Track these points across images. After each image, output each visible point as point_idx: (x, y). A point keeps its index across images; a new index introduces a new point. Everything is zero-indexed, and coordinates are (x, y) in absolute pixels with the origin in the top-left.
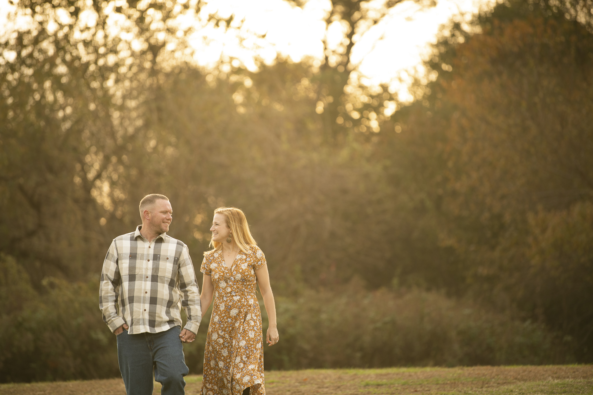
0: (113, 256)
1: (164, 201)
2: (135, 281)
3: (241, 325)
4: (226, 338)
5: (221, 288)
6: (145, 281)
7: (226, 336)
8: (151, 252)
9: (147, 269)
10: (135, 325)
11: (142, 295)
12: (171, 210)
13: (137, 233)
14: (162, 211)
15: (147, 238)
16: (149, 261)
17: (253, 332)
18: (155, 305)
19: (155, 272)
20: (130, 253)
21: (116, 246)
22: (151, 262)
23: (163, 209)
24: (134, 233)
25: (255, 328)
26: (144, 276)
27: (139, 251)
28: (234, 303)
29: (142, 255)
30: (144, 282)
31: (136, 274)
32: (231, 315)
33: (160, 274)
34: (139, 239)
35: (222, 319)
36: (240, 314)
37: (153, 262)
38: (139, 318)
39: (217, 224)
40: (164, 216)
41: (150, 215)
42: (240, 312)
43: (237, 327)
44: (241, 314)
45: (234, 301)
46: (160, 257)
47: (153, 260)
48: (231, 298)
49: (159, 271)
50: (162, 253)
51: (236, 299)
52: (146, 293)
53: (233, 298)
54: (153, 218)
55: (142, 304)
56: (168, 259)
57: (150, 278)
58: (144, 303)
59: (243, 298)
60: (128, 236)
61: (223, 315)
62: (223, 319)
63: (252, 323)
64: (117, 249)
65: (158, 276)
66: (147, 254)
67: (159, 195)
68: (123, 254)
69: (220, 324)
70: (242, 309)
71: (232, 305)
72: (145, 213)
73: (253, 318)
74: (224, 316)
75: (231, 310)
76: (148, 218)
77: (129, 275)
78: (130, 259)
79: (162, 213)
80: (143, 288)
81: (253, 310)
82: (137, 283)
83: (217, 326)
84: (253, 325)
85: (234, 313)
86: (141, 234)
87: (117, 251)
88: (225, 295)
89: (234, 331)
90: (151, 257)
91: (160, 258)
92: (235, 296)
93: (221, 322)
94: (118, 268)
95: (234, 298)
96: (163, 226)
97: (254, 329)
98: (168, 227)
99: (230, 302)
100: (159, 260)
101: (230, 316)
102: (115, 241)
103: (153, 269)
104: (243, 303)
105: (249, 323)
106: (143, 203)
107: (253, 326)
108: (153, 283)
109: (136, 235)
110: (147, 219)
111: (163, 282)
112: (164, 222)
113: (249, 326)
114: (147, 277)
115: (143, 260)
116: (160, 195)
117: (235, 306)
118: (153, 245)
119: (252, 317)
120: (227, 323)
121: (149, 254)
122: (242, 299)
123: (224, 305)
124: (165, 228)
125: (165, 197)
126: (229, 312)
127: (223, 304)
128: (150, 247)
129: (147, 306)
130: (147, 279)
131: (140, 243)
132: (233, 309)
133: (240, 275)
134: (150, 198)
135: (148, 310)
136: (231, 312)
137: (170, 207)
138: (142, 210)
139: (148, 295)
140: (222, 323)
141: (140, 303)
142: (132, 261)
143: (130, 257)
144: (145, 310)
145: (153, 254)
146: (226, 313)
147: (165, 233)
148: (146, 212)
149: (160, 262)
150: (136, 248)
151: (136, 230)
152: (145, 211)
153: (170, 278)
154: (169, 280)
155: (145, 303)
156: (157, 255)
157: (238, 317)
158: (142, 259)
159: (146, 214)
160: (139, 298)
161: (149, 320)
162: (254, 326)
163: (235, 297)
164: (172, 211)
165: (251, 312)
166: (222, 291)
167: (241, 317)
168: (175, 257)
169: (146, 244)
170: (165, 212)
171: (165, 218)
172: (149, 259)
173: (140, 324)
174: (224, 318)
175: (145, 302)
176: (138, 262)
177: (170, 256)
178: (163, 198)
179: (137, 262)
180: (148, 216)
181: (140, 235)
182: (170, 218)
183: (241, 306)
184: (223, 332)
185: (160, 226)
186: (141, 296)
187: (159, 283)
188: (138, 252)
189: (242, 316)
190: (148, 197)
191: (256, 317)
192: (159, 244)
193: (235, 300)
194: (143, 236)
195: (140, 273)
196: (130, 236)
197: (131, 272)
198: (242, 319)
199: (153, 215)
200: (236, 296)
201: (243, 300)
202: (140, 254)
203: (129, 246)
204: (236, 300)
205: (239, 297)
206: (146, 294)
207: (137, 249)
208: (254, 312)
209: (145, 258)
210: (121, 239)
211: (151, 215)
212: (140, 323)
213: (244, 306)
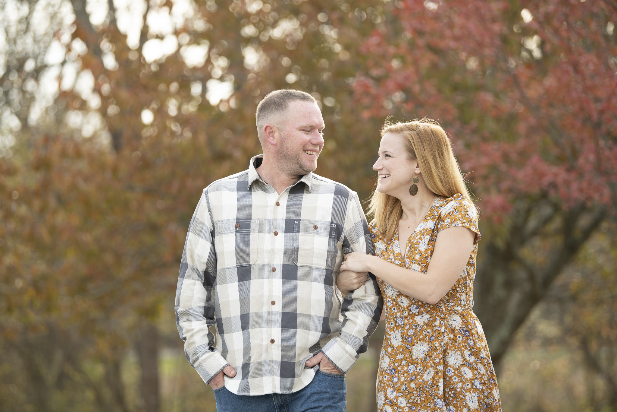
0: (202, 224)
1: (306, 103)
2: (250, 280)
3: (440, 378)
4: (400, 407)
5: (389, 297)
6: (271, 277)
7: (399, 401)
8: (282, 214)
9: (272, 252)
10: (255, 376)
11: (265, 309)
12: (321, 124)
13: (252, 173)
14: (302, 127)
15: (274, 185)
16: (276, 234)
17: (473, 394)
18: (292, 330)
19: (290, 258)
20: (237, 219)
21: (208, 204)
22: (281, 235)
23: (304, 123)
24: (247, 174)
25: (477, 383)
26: (266, 267)
27: (256, 215)
28: (418, 330)
29: (263, 222)
30: (267, 280)
31: (251, 263)
32: (414, 357)
33: (301, 262)
34: (256, 187)
35: (396, 365)
36: (433, 354)
37: (285, 237)
38: (260, 360)
39: (387, 155)
40: (307, 137)
41: (276, 135)
42: (433, 349)
43: (430, 383)
44: (435, 354)
45: (417, 325)
46: (299, 224)
47: (286, 232)
48: (411, 321)
49: (298, 255)
50: (305, 216)
51: (422, 320)
52: (273, 303)
53: (415, 319)
54: (282, 141)
55: (265, 329)
56: (316, 228)
57: (279, 272)
58: (270, 325)
59: (437, 317)
60: (232, 180)
61: (400, 357)
62: (399, 366)
63: (469, 374)
64: (210, 210)
65: (297, 265)
66: (273, 219)
67: (295, 91)
68: (223, 222)
69: (391, 375)
70: (437, 342)
71: (414, 335)
72: (267, 132)
73: (467, 362)
74: (401, 360)
75: (414, 345)
76: (272, 142)
77: (238, 267)
78: (237, 232)
79: (303, 131)
80: (266, 293)
81: (465, 343)
82: (254, 283)
83: (385, 377)
84: (471, 377)
85: (421, 352)
86: (259, 176)
87: (211, 215)
88: (399, 313)
89: (420, 391)
90: (281, 227)
91: (299, 228)
92: (418, 315)
93: (393, 371)
94: (213, 252)
95: (418, 319)
96: (304, 159)
97: (474, 387)
98: (316, 162)
99: (409, 329)
100: (298, 232)
101: (412, 360)
102: (207, 193)
103: (285, 251)
104: (436, 328)
105: (460, 373)
106: (263, 108)
107: (471, 380)
108: (287, 281)
109: (251, 180)
110: (270, 143)
111: (310, 279)
112: (308, 150)
113: (462, 381)
114: (274, 270)
115: (265, 232)
116: (298, 91)
117: (421, 337)
118: (284, 199)
119: (465, 359)
120: (405, 375)
121: (276, 219)
122: (435, 320)
123: (399, 335)
124: (308, 164)
125: (308, 96)
126: (410, 351)
127: (397, 332)
128: (278, 204)
129: (276, 332)
130: (274, 273)
131: (257, 195)
132: (417, 343)
133: (418, 266)
134: (276, 100)
135: (278, 341)
136: (414, 351)
137: (319, 120)
138: (261, 123)
139: (278, 308)
140: (397, 374)
141: (262, 327)
142: (242, 235)
143: (236, 228)
144: (273, 341)
145: (285, 218)
146: (406, 353)
147: (312, 172)
148: (269, 128)
149: (300, 237)
150: (250, 207)
151: (250, 168)
152: (267, 127)
153: (325, 268)
154: (324, 273)
155: (272, 326)
156: (293, 220)
157: (428, 359)
158: (262, 230)
159: (270, 133)
160: (259, 316)
161: (282, 362)
162: (474, 379)
163: (419, 317)
164: (324, 126)
165: (459, 348)
166: (392, 305)
167: (437, 361)
168: (331, 223)
169: (272, 197)
170: (309, 129)
171: (310, 141)
172: (277, 230)
173: (262, 375)
174: (401, 363)
175: (272, 324)
176: (254, 236)
177: (321, 221)
178: (304, 98)
179: (251, 238)
180: (273, 136)
181: (257, 177)
182: (318, 141)
183: (433, 336)
184: (395, 393)
185: (298, 159)
186: (262, 313)
187: (302, 280)
188: (253, 217)
189: (438, 357)
190: (273, 96)
191: (473, 357)
192: (297, 196)
193: (419, 323)
194: (265, 178)
195: (258, 262)
196: (236, 180)
197: (241, 261)
198: (439, 364)
199: (282, 134)
200: (420, 313)
201: (437, 323)
202: (258, 220)
203: (235, 203)
204: (422, 324)
205: (428, 316)
206: (273, 306)
207: (251, 209)
208: (468, 347)
209: (267, 228)
210: (219, 189)
211: (280, 134)
212: (263, 372)
213: (441, 334)
